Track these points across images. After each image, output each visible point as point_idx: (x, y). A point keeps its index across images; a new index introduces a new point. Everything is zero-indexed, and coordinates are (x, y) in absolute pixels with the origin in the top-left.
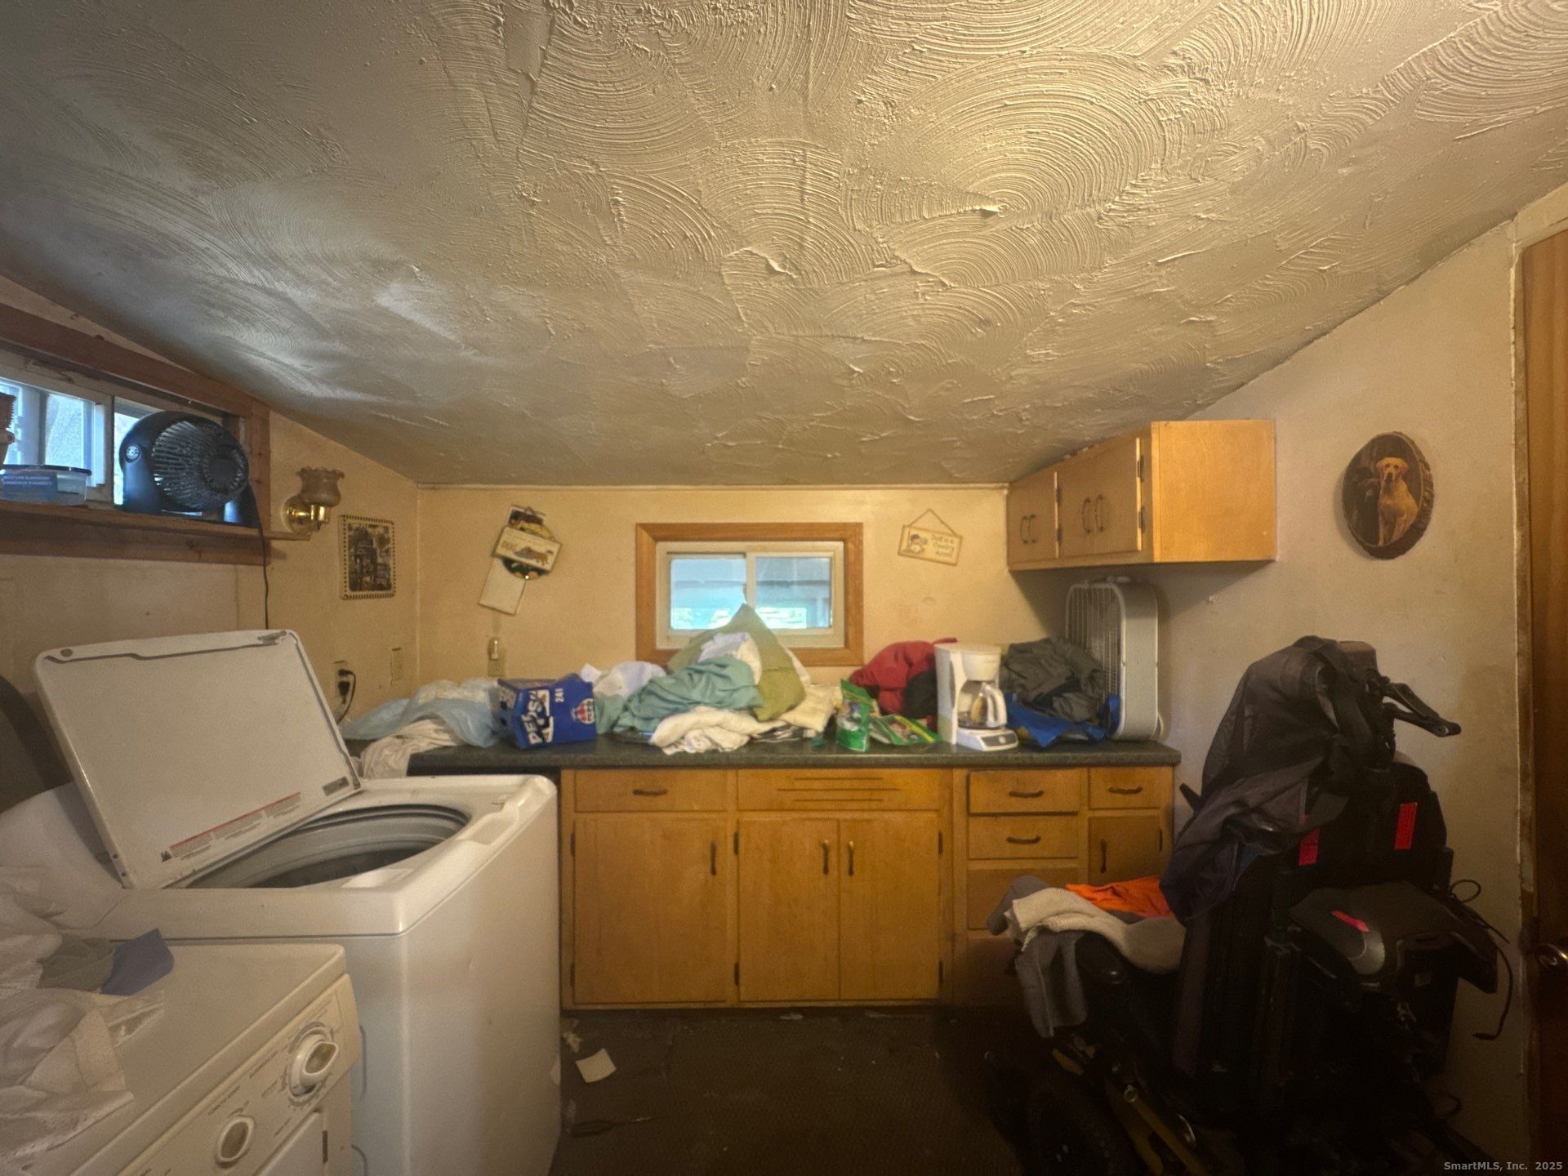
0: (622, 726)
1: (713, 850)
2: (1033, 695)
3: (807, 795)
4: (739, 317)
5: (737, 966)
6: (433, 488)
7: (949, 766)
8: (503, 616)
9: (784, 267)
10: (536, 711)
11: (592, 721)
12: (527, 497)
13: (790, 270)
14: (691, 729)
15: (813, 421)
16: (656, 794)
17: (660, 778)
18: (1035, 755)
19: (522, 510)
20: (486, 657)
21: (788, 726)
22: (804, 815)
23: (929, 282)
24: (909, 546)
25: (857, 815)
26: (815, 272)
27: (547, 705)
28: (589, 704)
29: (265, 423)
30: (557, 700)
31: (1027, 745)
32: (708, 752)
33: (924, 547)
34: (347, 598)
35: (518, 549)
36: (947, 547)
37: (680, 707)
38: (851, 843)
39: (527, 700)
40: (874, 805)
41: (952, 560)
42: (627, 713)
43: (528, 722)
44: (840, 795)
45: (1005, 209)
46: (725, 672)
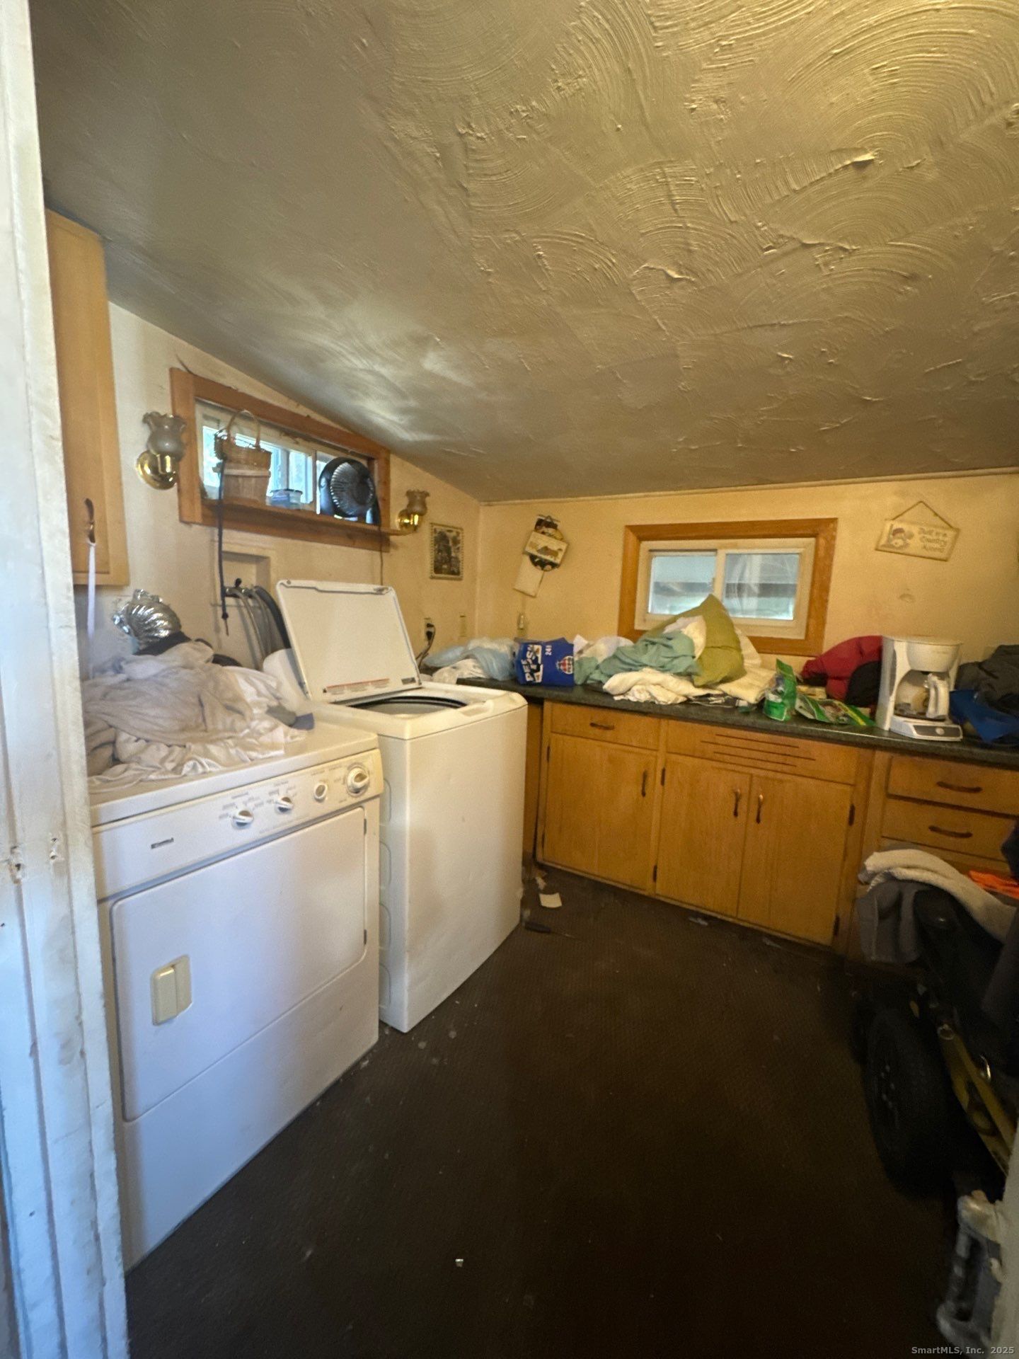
0: (592, 680)
1: (645, 776)
2: (998, 694)
3: (727, 750)
4: (660, 328)
5: (655, 868)
6: (489, 505)
7: (873, 746)
8: (528, 598)
9: (681, 273)
10: (531, 659)
11: (571, 673)
12: (545, 508)
13: (687, 275)
14: (635, 684)
15: (762, 416)
16: (607, 728)
17: (611, 717)
18: (976, 750)
19: (543, 518)
20: (515, 625)
21: (724, 694)
22: (721, 765)
23: (827, 251)
24: (889, 540)
25: (771, 774)
26: (709, 270)
27: (539, 656)
28: (569, 659)
29: (387, 462)
30: (547, 653)
31: (970, 739)
32: (646, 702)
33: (908, 541)
34: (432, 578)
35: (540, 547)
36: (937, 541)
37: (633, 668)
38: (761, 797)
39: (525, 650)
40: (785, 768)
41: (943, 556)
42: (597, 671)
43: (525, 665)
44: (755, 754)
45: (881, 155)
46: (670, 643)
